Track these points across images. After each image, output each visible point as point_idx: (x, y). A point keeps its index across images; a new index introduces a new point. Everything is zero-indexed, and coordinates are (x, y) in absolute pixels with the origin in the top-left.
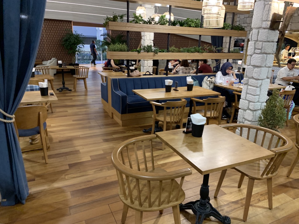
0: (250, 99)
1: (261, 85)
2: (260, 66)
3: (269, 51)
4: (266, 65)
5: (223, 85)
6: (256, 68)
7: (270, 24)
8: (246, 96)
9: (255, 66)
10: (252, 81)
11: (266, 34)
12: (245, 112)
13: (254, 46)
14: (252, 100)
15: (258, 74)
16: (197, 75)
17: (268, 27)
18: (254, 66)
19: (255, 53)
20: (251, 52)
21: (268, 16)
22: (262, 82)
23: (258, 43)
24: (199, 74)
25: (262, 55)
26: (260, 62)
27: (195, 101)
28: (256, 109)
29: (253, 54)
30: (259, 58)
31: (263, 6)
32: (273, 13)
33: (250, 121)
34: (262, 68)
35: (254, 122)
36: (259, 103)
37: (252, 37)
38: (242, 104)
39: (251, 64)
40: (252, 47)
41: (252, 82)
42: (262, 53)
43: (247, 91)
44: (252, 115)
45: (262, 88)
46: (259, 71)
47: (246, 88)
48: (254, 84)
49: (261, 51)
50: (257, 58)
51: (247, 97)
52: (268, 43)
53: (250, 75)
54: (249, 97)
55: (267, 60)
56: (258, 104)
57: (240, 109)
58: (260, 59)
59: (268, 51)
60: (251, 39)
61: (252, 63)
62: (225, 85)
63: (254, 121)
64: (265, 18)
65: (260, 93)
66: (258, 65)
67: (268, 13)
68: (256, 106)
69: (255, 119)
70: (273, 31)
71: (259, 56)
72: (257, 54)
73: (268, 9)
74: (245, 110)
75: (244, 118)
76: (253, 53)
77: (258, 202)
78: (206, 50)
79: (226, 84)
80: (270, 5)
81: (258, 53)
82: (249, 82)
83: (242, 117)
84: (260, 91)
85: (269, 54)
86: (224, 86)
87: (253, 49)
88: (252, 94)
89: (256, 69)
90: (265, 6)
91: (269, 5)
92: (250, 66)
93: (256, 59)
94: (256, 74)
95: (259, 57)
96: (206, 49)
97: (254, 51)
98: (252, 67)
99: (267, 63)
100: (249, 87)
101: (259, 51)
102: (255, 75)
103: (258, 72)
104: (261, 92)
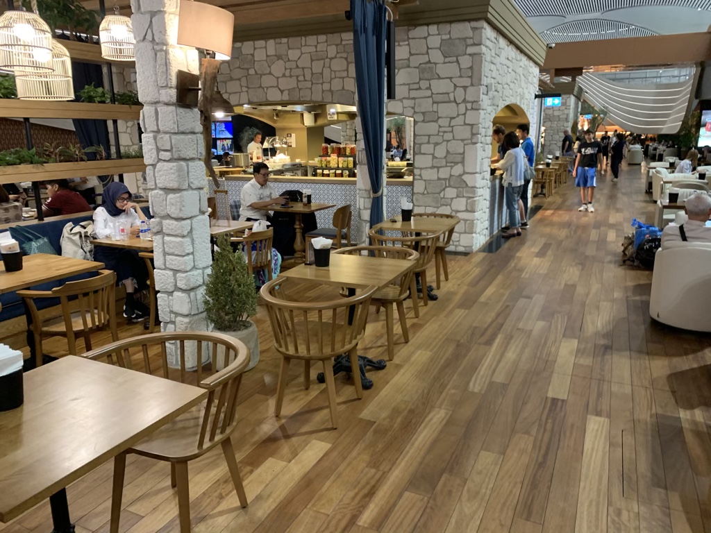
0: (175, 264)
1: (191, 229)
2: (179, 189)
3: (191, 153)
4: (191, 185)
5: (113, 239)
6: (171, 193)
7: (175, 93)
8: (165, 260)
9: (169, 189)
10: (168, 225)
11: (174, 117)
12: (170, 297)
13: (155, 144)
14: (178, 266)
15: (178, 207)
16: (41, 222)
17: (172, 100)
18: (167, 191)
19: (160, 160)
20: (151, 157)
21: (167, 77)
22: (192, 223)
23: (162, 138)
24: (47, 220)
25: (175, 164)
26: (176, 179)
27: (31, 297)
28: (192, 286)
29: (158, 162)
30: (172, 171)
31: (151, 54)
32: (177, 70)
33: (187, 316)
34: (185, 193)
35: (197, 317)
36: (198, 271)
37: (146, 124)
38: (161, 278)
39: (159, 185)
40: (150, 147)
41: (170, 225)
42: (175, 159)
43: (164, 250)
44: (188, 300)
45: (194, 236)
46: (178, 200)
47: (161, 241)
48: (175, 231)
49: (172, 155)
50: (167, 170)
51: (167, 263)
52: (182, 137)
53: (162, 211)
54: (173, 261)
55: (190, 174)
56: (195, 272)
57: (159, 292)
58: (174, 174)
59: (188, 153)
60: (145, 129)
61: (159, 183)
62: (118, 238)
63: (197, 312)
64: (162, 81)
65: (193, 248)
66: (174, 187)
67: (167, 70)
68: (192, 280)
69: (198, 308)
70: (188, 110)
71: (170, 167)
72: (164, 161)
73: (164, 61)
74: (171, 293)
75: (172, 312)
76: (156, 161)
77: (219, 504)
78: (53, 156)
79: (122, 237)
80: (166, 52)
81: (167, 159)
82: (164, 228)
83: (168, 310)
84: (193, 244)
85: (192, 159)
86: (118, 243)
87: (154, 151)
88: (176, 253)
89: (171, 196)
90: (156, 55)
91: (163, 53)
92: (156, 191)
93: (164, 174)
94: (174, 207)
95: (171, 169)
96: (52, 152)
97: (158, 156)
98: (161, 192)
99: (192, 180)
100: (167, 238)
101: (166, 155)
102: (172, 210)
103: (176, 201)
104: (195, 245)
